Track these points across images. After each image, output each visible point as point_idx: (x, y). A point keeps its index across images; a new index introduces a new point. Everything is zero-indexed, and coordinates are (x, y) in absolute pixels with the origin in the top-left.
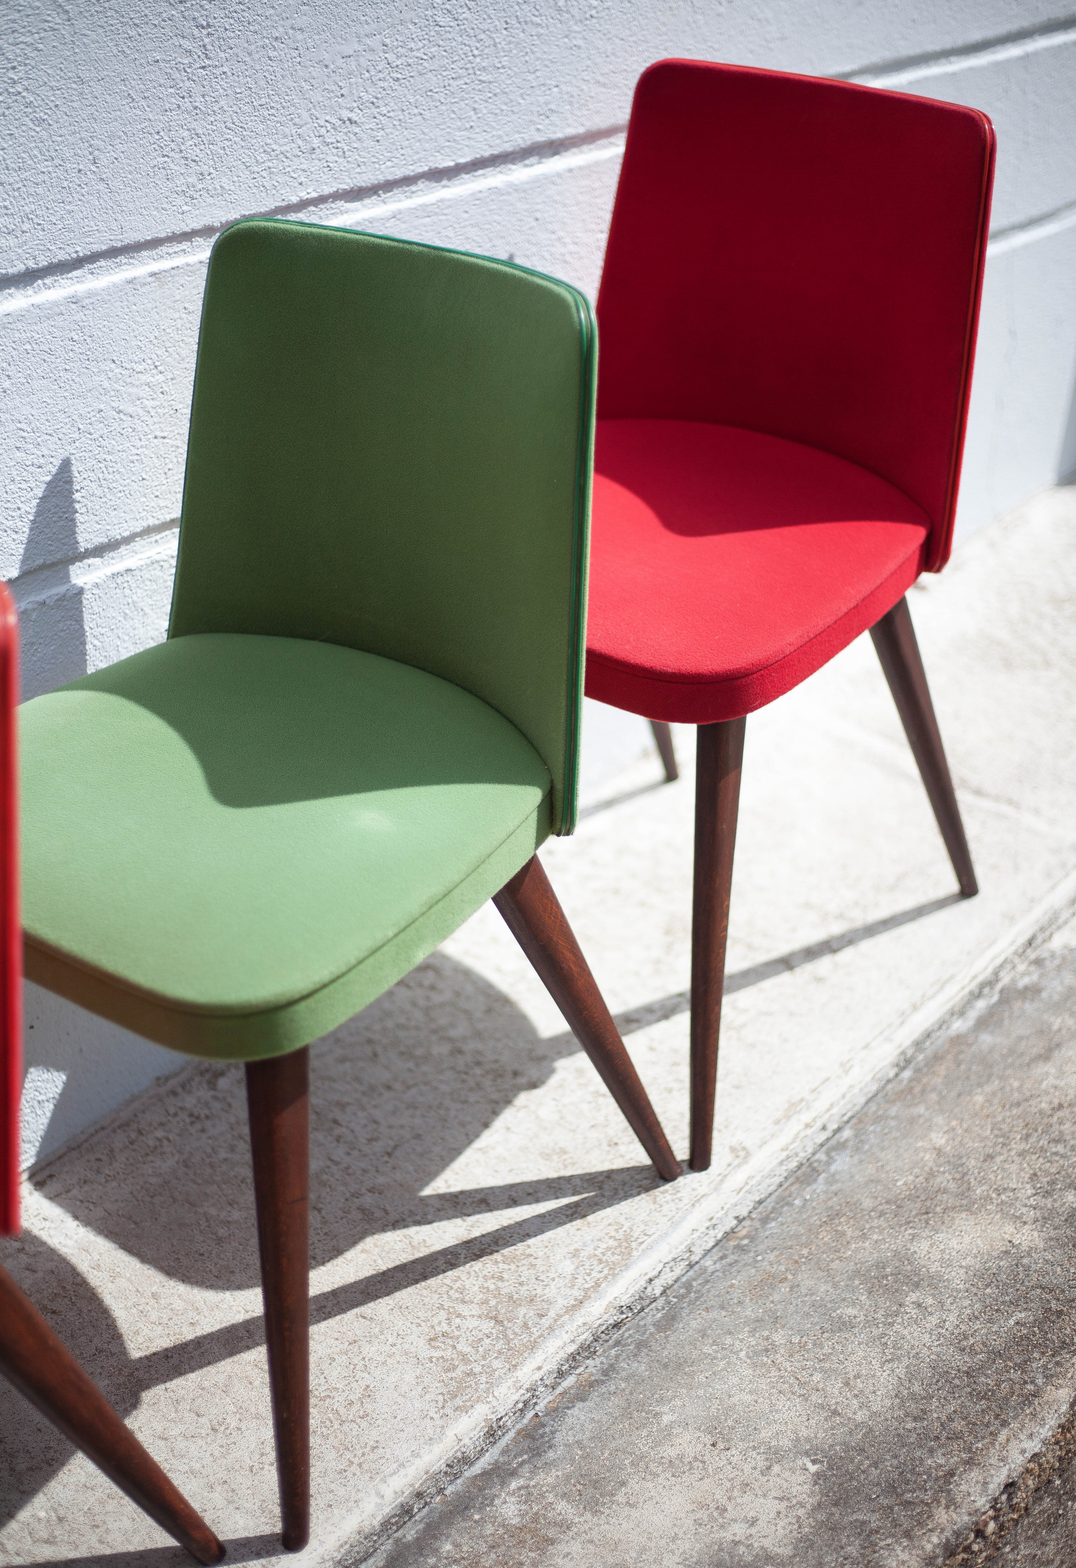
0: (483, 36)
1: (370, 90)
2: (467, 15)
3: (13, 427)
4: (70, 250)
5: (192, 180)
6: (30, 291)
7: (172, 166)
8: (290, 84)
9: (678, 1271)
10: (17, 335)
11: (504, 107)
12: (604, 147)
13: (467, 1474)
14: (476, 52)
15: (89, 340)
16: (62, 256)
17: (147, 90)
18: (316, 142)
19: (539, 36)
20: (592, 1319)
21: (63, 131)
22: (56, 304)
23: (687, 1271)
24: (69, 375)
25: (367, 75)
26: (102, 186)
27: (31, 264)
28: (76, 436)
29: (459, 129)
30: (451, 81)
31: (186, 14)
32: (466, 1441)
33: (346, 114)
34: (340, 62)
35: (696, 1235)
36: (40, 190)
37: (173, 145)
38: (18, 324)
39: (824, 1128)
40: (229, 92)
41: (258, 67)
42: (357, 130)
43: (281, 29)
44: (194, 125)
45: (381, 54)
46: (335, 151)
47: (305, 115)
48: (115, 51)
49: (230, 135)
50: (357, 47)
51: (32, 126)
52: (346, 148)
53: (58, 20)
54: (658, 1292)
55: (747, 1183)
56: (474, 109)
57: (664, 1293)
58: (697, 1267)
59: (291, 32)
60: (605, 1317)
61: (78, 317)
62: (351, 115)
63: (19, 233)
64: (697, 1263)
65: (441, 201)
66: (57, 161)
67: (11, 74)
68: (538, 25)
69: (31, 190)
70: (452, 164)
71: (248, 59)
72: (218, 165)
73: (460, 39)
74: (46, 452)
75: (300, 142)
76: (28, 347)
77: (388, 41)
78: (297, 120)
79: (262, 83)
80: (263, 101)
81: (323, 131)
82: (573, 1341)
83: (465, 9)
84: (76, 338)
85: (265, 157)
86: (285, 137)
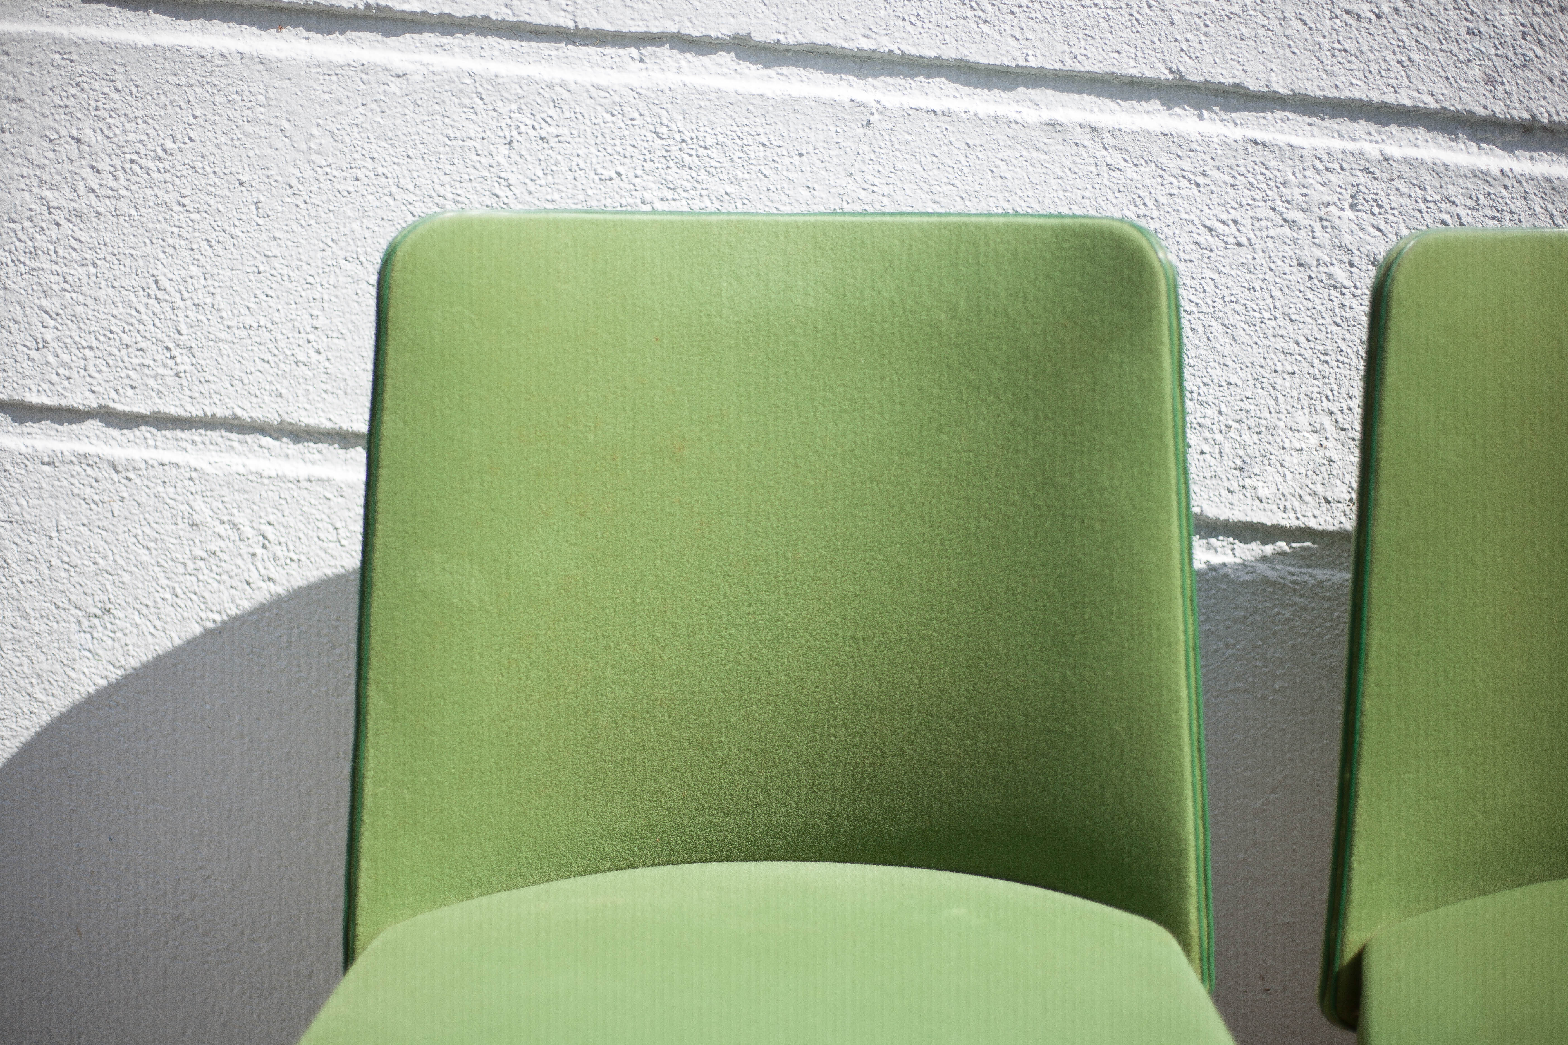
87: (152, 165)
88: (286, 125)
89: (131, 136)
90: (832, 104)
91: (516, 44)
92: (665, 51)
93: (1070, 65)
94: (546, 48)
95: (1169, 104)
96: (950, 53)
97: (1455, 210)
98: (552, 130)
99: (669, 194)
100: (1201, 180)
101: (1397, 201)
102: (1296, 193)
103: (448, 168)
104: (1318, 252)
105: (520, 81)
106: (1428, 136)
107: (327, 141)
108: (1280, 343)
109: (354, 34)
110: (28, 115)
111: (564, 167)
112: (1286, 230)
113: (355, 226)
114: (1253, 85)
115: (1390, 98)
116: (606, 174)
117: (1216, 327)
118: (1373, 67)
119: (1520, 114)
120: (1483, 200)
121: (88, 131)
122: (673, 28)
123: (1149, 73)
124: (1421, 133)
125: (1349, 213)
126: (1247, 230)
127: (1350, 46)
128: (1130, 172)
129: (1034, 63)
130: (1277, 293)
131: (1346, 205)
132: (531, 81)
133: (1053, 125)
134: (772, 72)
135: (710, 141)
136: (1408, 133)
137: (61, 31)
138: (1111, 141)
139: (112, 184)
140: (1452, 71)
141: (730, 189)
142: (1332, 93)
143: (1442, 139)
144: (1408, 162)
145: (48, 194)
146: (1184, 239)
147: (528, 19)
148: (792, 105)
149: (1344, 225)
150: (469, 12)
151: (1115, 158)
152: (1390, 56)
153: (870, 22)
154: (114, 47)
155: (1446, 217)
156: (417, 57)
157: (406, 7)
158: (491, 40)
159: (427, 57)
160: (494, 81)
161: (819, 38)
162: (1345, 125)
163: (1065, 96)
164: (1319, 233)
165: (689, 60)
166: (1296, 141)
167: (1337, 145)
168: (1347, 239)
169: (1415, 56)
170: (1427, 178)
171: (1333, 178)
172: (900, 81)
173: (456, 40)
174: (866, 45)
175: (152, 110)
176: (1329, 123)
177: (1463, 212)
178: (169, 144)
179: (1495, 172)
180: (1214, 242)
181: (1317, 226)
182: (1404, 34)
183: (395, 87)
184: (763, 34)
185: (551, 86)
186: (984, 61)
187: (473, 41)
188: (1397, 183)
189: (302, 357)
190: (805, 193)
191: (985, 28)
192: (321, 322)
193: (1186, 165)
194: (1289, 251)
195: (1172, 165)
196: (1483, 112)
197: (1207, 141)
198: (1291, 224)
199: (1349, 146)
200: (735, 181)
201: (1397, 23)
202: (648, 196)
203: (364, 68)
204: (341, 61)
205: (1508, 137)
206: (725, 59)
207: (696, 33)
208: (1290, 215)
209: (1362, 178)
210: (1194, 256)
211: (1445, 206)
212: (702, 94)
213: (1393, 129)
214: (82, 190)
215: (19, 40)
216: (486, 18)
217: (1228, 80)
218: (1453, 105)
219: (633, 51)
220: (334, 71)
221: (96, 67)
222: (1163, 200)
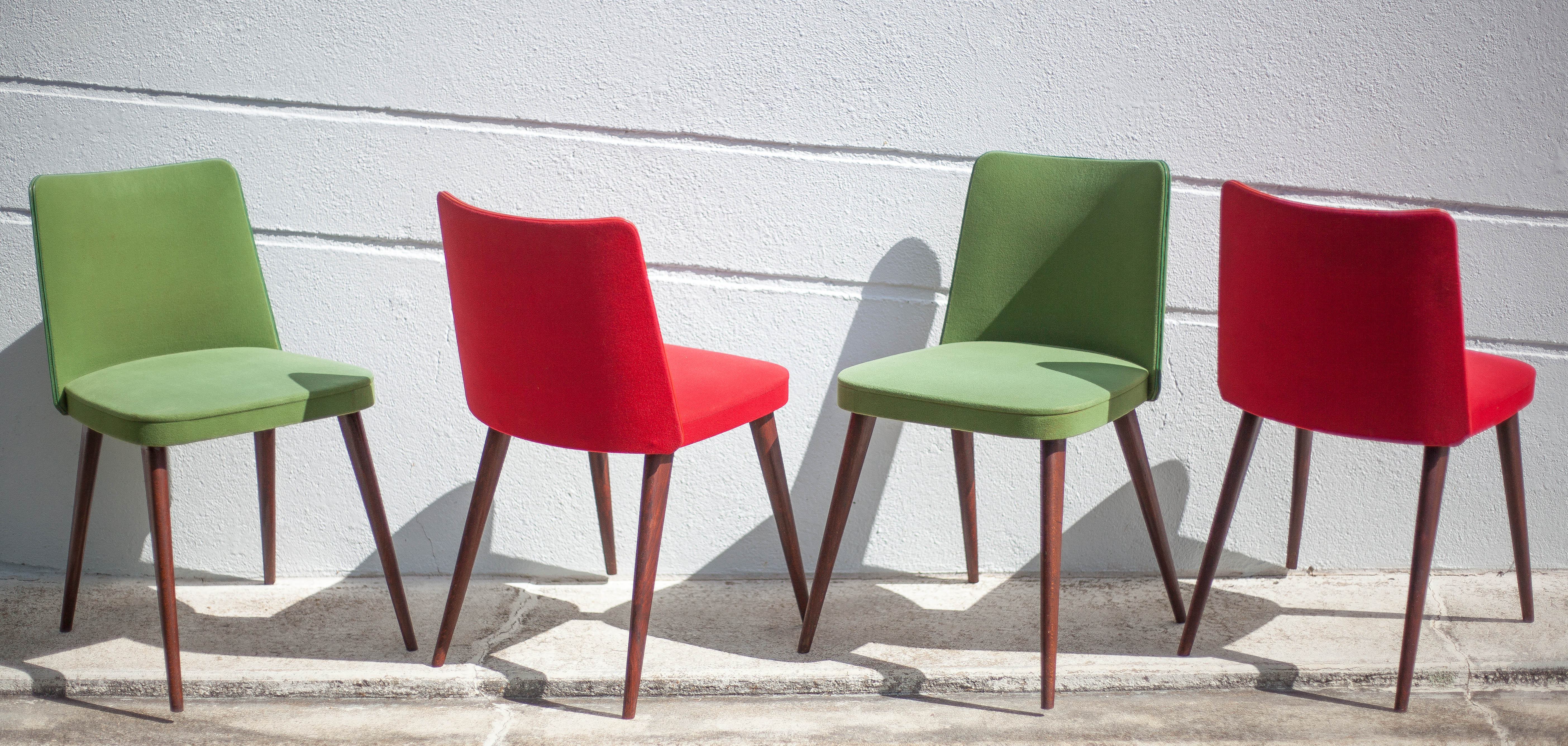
0: (1230, 119)
1: (1148, 127)
2: (1221, 106)
3: (910, 217)
4: (956, 151)
5: (1032, 140)
6: (934, 163)
7: (1020, 130)
8: (1097, 111)
9: (1013, 687)
10: (921, 179)
11: (1241, 158)
12: (1318, 200)
13: (846, 695)
14: (1224, 126)
15: (958, 193)
16: (951, 152)
17: (1012, 94)
18: (1109, 143)
19: (1272, 128)
20: (948, 672)
21: (964, 100)
22: (944, 172)
23: (1020, 692)
24: (944, 206)
25: (1147, 119)
26: (979, 129)
27: (935, 151)
28: (942, 233)
29: (1207, 162)
30: (1204, 136)
31: (1040, 66)
32: (851, 678)
33: (1130, 134)
34: (1130, 109)
35: (1031, 675)
36: (946, 121)
37: (1022, 122)
38: (923, 175)
39: (1146, 678)
40: (1060, 106)
41: (1079, 99)
42: (1137, 144)
43: (1096, 85)
44: (1036, 115)
45: (1158, 112)
46: (1121, 150)
47: (1104, 129)
48: (998, 73)
49: (1056, 125)
50: (1142, 104)
51: (947, 92)
52: (1128, 151)
53: (969, 52)
54: (996, 688)
55: (1077, 672)
56: (1219, 154)
57: (1000, 692)
58: (1027, 694)
59: (1101, 88)
60: (956, 676)
61: (954, 182)
62: (1133, 135)
63: (931, 136)
64: (1028, 692)
65: (1189, 194)
66: (957, 112)
67: (941, 69)
68: (1272, 122)
69: (942, 120)
70: (1200, 177)
71: (1073, 94)
72: (1047, 137)
73: (1214, 117)
74: (924, 235)
75: (1099, 140)
76: (925, 186)
77: (1164, 106)
78: (1099, 129)
79: (1080, 107)
80: (1079, 115)
81: (1115, 139)
82: (932, 675)
83: (1220, 103)
84: (951, 190)
85: (1076, 141)
86: (1090, 135)
87: (208, 147)
88: (250, 135)
89: (202, 138)
90: (415, 127)
91: (320, 110)
92: (365, 112)
93: (485, 115)
94: (329, 111)
95: (517, 126)
96: (450, 112)
97: (605, 156)
98: (331, 136)
99: (367, 155)
100: (527, 149)
101: (586, 154)
102: (556, 152)
103: (300, 148)
104: (563, 170)
105: (321, 121)
106: (596, 134)
107: (263, 140)
108: (554, 198)
109: (271, 107)
110: (170, 132)
111: (335, 148)
112: (554, 163)
113: (272, 166)
114: (540, 120)
115: (582, 123)
116: (348, 149)
117: (534, 194)
118: (577, 114)
119: (622, 127)
120: (613, 153)
121: (189, 137)
122: (367, 105)
123: (509, 117)
124: (593, 133)
125: (572, 158)
126: (541, 163)
127: (569, 107)
128: (505, 147)
129: (475, 114)
130: (552, 183)
131: (571, 155)
132: (324, 121)
133: (481, 133)
134: (397, 118)
135: (379, 139)
136: (589, 133)
137: (181, 106)
138: (499, 138)
139: (196, 153)
140: (601, 114)
141: (385, 153)
142: (565, 122)
143: (600, 135)
144: (589, 142)
145: (176, 156)
146: (523, 166)
147: (323, 102)
148: (402, 128)
149: (571, 162)
150: (306, 101)
151: (501, 143)
152: (581, 110)
153: (426, 103)
154: (196, 111)
155: (602, 159)
156: (290, 114)
157: (287, 99)
158: (312, 109)
159: (293, 114)
160: (313, 121)
161: (411, 108)
162: (570, 131)
163: (485, 124)
164: (563, 164)
165: (371, 114)
166: (555, 136)
167: (567, 137)
168: (572, 166)
169: (590, 110)
170: (595, 147)
171: (566, 147)
172: (436, 120)
173: (302, 109)
174: (425, 109)
175: (209, 130)
176: (565, 131)
177: (607, 157)
178: (214, 141)
179: (616, 144)
180: (531, 167)
181: (563, 162)
182: (585, 104)
183: (283, 123)
184: (394, 106)
185: (331, 123)
186: (460, 114)
187: (307, 109)
188: (586, 149)
189: (255, 207)
190: (408, 154)
191: (460, 104)
192: (261, 196)
193: (522, 144)
194: (554, 170)
195: (517, 144)
196: (611, 127)
197: (528, 137)
198: (555, 162)
199: (571, 137)
200: (387, 151)
201: (583, 100)
202: (360, 156)
203: (274, 118)
204: (266, 115)
205: (621, 134)
206: (383, 114)
207: (374, 107)
208: (554, 159)
209: (575, 147)
210: (526, 172)
211: (601, 155)
212: (376, 125)
213: (584, 132)
214: (186, 155)
215: (167, 109)
216: (311, 103)
217: (533, 118)
218: (602, 125)
219: (355, 112)
220: (264, 118)
221: (191, 117)
222: (516, 155)
